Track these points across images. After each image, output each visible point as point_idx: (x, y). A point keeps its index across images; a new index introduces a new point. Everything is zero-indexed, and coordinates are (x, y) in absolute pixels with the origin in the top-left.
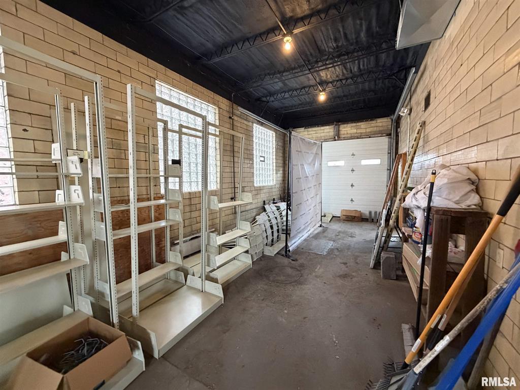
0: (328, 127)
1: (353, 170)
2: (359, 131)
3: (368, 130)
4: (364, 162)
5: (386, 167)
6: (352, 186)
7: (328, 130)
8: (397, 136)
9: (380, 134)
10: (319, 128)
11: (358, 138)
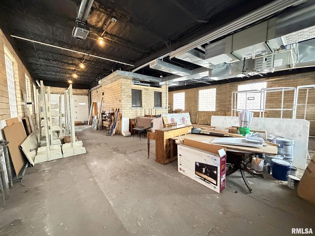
0: (63, 88)
1: (76, 107)
2: (77, 92)
3: (80, 92)
4: (80, 104)
5: (88, 106)
6: (76, 112)
7: (63, 90)
8: (90, 96)
9: (85, 94)
10: (58, 88)
11: (77, 95)
